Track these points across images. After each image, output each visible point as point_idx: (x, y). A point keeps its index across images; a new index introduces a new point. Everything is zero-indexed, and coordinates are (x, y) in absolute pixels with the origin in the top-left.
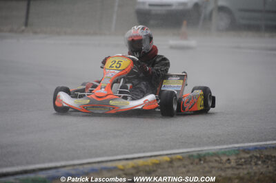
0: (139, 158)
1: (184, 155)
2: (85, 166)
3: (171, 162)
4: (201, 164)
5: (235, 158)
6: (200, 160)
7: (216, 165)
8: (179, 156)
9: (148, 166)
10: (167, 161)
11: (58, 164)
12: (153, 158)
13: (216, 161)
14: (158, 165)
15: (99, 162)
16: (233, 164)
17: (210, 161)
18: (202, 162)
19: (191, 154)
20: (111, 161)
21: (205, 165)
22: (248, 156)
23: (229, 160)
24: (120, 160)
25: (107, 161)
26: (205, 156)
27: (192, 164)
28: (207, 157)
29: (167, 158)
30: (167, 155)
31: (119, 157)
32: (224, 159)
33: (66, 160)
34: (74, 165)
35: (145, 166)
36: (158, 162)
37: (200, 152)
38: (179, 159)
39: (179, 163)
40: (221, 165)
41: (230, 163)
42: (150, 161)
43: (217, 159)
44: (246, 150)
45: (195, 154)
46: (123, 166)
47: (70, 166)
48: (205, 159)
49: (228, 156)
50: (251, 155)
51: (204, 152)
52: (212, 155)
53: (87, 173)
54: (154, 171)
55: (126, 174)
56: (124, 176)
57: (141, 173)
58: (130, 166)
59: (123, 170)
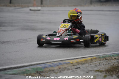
1: (97, 57)
2: (56, 62)
3: (92, 60)
8: (95, 57)
9: (82, 62)
10: (90, 60)
11: (44, 62)
12: (84, 58)
13: (110, 59)
14: (86, 61)
15: (61, 61)
17: (107, 59)
20: (66, 60)
23: (115, 58)
24: (69, 59)
25: (64, 60)
26: (105, 57)
28: (106, 58)
29: (90, 59)
30: (89, 57)
31: (68, 58)
32: (113, 58)
33: (47, 60)
34: (51, 62)
35: (81, 62)
36: (86, 60)
37: (103, 56)
38: (95, 59)
39: (95, 60)
41: (116, 60)
42: (83, 60)
43: (111, 58)
45: (101, 56)
46: (72, 62)
47: (49, 62)
48: (105, 58)
51: (105, 56)
52: (108, 57)
53: (58, 65)
54: (85, 64)
55: (74, 65)
56: (73, 66)
57: (80, 65)
58: (75, 62)
59: (72, 64)
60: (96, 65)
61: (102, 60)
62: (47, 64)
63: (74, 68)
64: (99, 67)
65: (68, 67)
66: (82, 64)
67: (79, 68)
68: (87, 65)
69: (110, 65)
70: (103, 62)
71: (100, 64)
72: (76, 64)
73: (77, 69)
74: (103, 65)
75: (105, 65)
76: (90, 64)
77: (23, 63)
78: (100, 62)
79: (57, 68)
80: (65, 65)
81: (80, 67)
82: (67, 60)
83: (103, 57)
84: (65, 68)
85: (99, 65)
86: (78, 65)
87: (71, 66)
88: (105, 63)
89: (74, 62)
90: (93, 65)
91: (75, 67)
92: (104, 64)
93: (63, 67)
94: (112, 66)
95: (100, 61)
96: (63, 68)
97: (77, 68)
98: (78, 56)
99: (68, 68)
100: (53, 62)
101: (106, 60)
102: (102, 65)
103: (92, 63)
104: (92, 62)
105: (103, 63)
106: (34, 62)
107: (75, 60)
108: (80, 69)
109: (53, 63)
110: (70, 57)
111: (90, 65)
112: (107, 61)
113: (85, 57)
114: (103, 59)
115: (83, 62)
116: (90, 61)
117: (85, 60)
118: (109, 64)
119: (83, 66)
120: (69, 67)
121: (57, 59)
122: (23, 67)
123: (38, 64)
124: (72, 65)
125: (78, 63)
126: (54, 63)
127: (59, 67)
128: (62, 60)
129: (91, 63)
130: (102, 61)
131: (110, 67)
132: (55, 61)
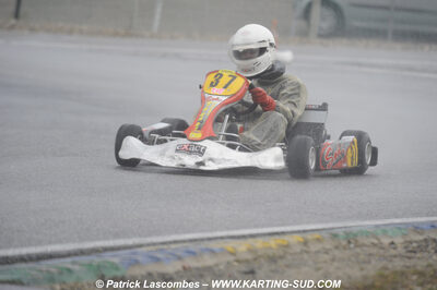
1: (324, 234)
2: (173, 246)
3: (305, 243)
4: (350, 248)
5: (401, 240)
6: (349, 242)
7: (374, 251)
8: (317, 235)
9: (270, 248)
10: (299, 242)
11: (130, 242)
12: (277, 237)
13: (374, 245)
14: (288, 246)
15: (191, 241)
16: (401, 250)
17: (362, 245)
18: (352, 246)
19: (334, 231)
20: (210, 239)
21: (358, 250)
22: (421, 237)
23: (393, 243)
24: (222, 238)
25: (202, 240)
26: (355, 235)
27: (337, 247)
28: (358, 238)
29: (301, 240)
30: (299, 232)
32: (386, 241)
33: (140, 236)
34: (154, 244)
35: (267, 248)
36: (285, 243)
37: (347, 230)
38: (318, 240)
40: (382, 251)
41: (395, 248)
42: (273, 242)
43: (376, 241)
44: (417, 230)
45: (341, 232)
46: (233, 248)
47: (149, 245)
48: (356, 241)
49: (391, 237)
50: (425, 236)
51: (354, 230)
52: (367, 236)
53: (180, 258)
54: (281, 257)
55: (237, 261)
56: (236, 264)
59: (233, 254)
61: (344, 246)
62: (139, 250)
63: (239, 272)
65: (217, 265)
77: (50, 243)
79: (178, 266)
80: (206, 257)
82: (216, 238)
83: (347, 237)
86: (256, 259)
87: (228, 263)
89: (240, 250)
93: (200, 265)
96: (198, 269)
97: (252, 271)
98: (256, 226)
99: (216, 269)
100: (163, 243)
101: (358, 245)
104: (307, 252)
106: (92, 240)
109: (161, 247)
110: (228, 229)
113: (283, 233)
115: (274, 251)
116: (298, 249)
117: (280, 242)
120: (221, 267)
121: (176, 232)
122: (50, 256)
123: (106, 249)
124: (231, 258)
126: (165, 247)
127: (185, 265)
128: (196, 240)
132: (170, 243)
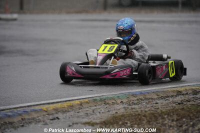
0: (58, 102)
1: (90, 99)
3: (81, 105)
5: (126, 100)
8: (87, 100)
9: (64, 108)
10: (78, 104)
12: (68, 102)
13: (113, 103)
14: (72, 107)
15: (28, 106)
17: (108, 104)
19: (94, 98)
22: (136, 99)
23: (122, 102)
24: (44, 104)
25: (34, 105)
26: (105, 99)
28: (107, 102)
29: (79, 103)
30: (77, 99)
31: (43, 102)
32: (119, 101)
34: (10, 109)
36: (71, 105)
37: (102, 97)
38: (87, 102)
39: (87, 105)
41: (123, 104)
42: (65, 105)
43: (114, 101)
44: (134, 95)
45: (97, 98)
46: (46, 108)
47: (7, 109)
49: (121, 99)
50: (137, 98)
51: (104, 97)
52: (110, 99)
53: (20, 115)
54: (69, 111)
55: (48, 114)
56: (47, 116)
57: (60, 113)
58: (52, 109)
59: (46, 111)
60: (87, 114)
61: (99, 105)
63: (48, 119)
64: (91, 117)
65: (38, 117)
66: (64, 111)
67: (58, 118)
68: (72, 113)
69: (111, 113)
70: (99, 109)
71: (95, 111)
72: (54, 112)
73: (54, 121)
74: (99, 112)
75: (103, 113)
76: (76, 111)
78: (95, 108)
79: (20, 118)
80: (33, 113)
81: (60, 118)
82: (41, 104)
83: (101, 100)
84: (34, 119)
85: (92, 113)
86: (57, 113)
87: (44, 115)
88: (103, 111)
89: (49, 109)
90: (82, 114)
91: (51, 117)
92: (101, 112)
93: (30, 117)
94: (113, 114)
95: (95, 106)
96: (29, 119)
97: (54, 119)
99: (38, 119)
100: (15, 108)
101: (105, 104)
102: (98, 114)
103: (81, 110)
104: (81, 108)
105: (99, 111)
107: (51, 105)
108: (59, 120)
109: (13, 110)
111: (77, 113)
112: (108, 106)
114: (101, 103)
115: (66, 109)
116: (78, 107)
117: (69, 104)
118: (109, 111)
119: (65, 115)
120: (40, 118)
124: (45, 113)
125: (57, 110)
126: (15, 110)
127: (23, 118)
128: (31, 106)
129: (78, 110)
130: (98, 107)
131: (110, 116)
132: (17, 108)
